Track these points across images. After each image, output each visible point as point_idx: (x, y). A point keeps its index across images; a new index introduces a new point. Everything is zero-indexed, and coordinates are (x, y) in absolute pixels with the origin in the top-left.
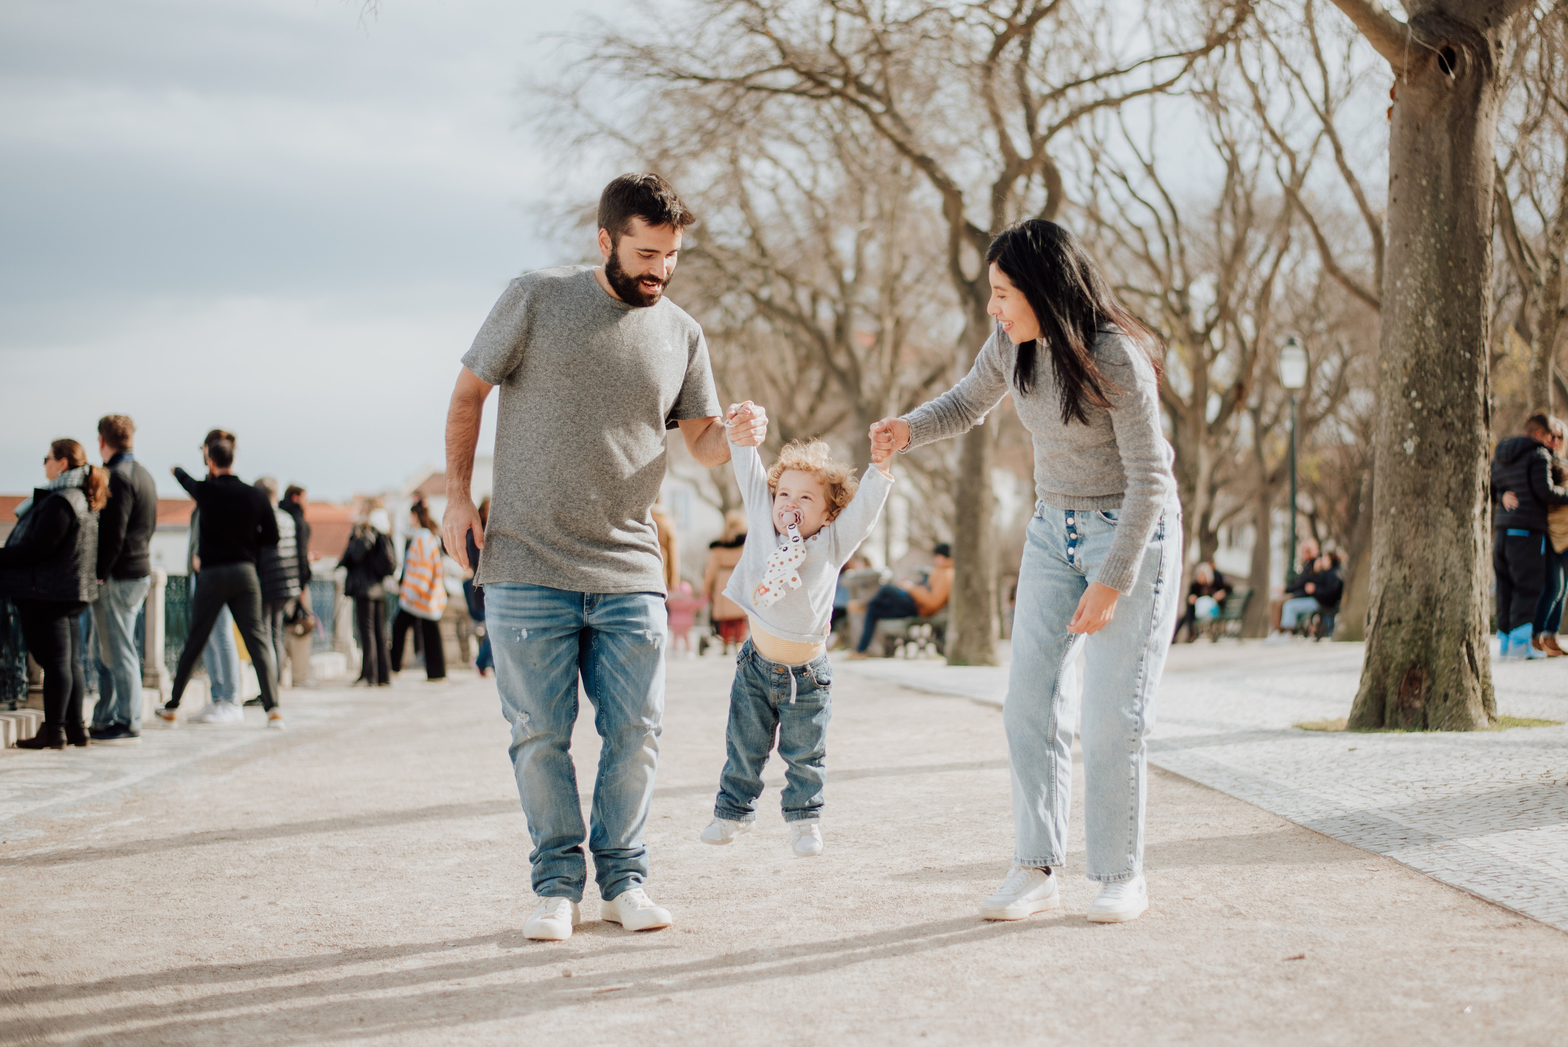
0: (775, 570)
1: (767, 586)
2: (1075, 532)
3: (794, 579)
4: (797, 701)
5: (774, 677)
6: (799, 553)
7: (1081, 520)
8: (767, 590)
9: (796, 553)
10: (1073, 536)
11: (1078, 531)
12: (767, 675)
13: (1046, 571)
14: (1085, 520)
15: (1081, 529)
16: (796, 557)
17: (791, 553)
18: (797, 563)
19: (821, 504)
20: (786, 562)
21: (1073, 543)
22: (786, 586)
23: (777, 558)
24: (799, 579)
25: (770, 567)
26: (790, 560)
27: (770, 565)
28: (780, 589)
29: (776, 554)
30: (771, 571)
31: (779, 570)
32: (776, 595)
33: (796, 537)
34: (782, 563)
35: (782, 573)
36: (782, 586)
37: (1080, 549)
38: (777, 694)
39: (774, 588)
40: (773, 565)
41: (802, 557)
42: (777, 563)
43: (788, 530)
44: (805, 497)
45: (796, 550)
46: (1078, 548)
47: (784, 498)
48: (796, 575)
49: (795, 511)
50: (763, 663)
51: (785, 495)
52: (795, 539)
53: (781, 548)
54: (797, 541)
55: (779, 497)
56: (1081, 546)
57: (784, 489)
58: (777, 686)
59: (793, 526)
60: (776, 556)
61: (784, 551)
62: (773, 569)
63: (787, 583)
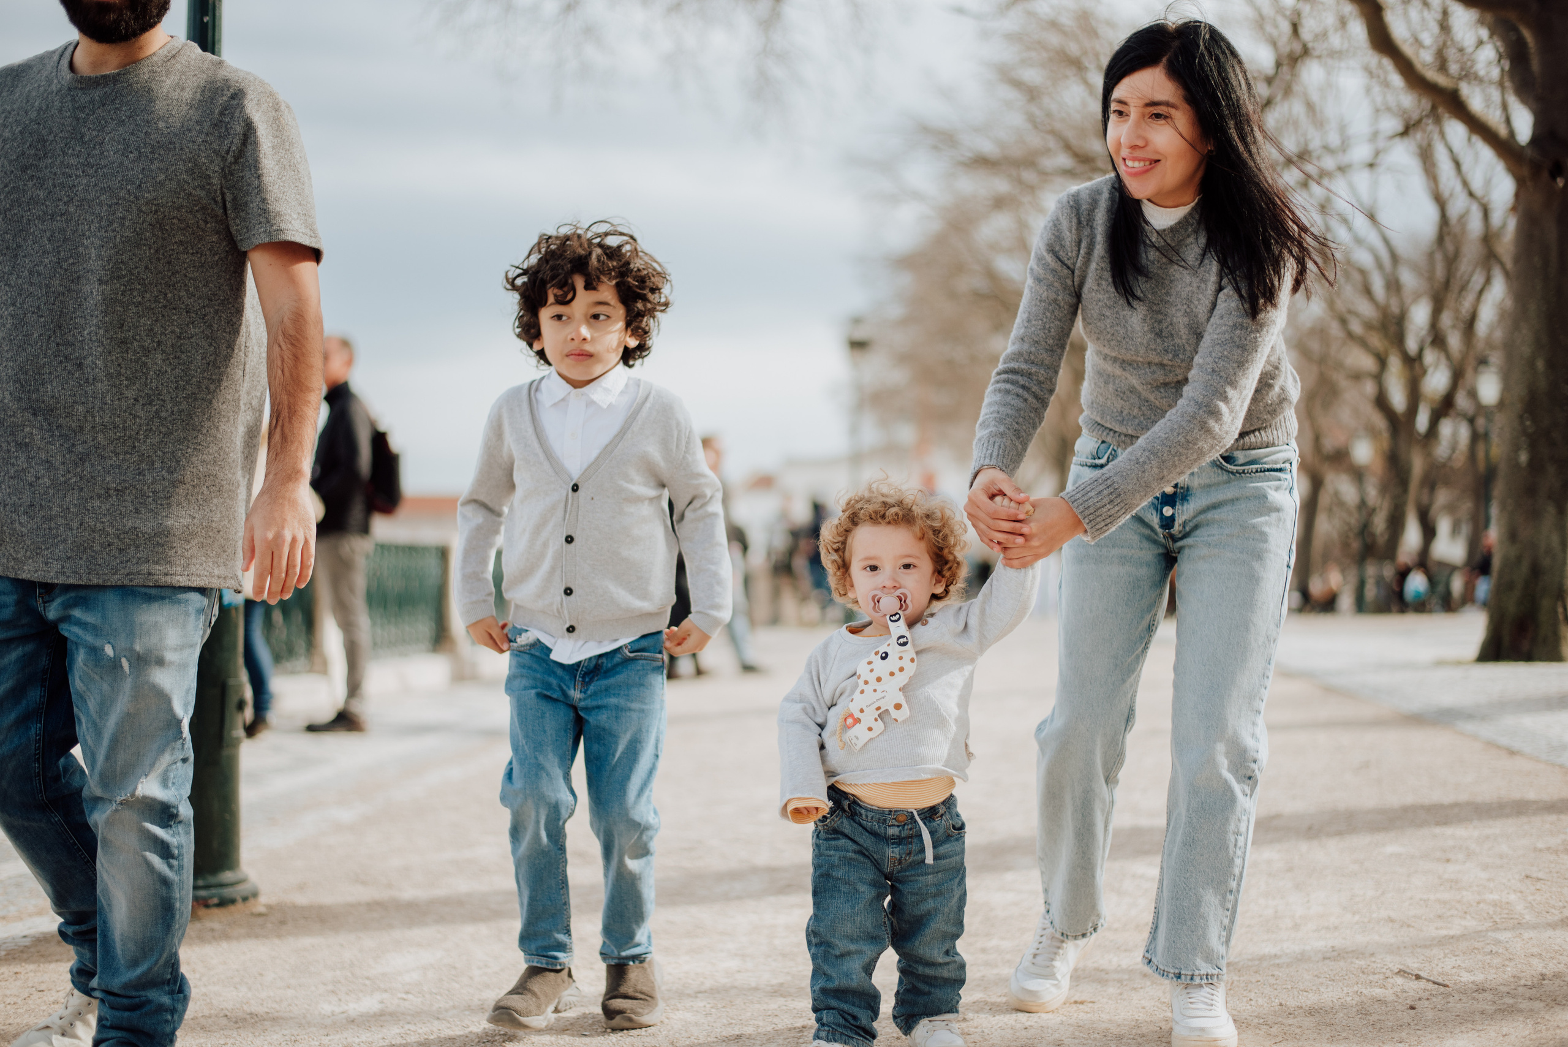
0: (868, 689)
1: (857, 715)
3: (898, 707)
4: (936, 858)
5: (893, 831)
6: (906, 663)
8: (857, 721)
9: (900, 664)
12: (881, 830)
16: (901, 669)
17: (892, 663)
18: (902, 679)
19: (926, 566)
20: (885, 677)
22: (883, 715)
23: (872, 671)
24: (905, 705)
25: (862, 686)
26: (892, 674)
27: (861, 682)
28: (876, 720)
29: (870, 663)
30: (862, 692)
31: (875, 691)
32: (870, 729)
33: (902, 637)
34: (879, 679)
35: (878, 695)
36: (879, 715)
37: (1185, 508)
38: (898, 856)
39: (868, 718)
40: (866, 683)
41: (911, 669)
42: (872, 678)
43: (890, 623)
44: (907, 566)
45: (901, 658)
46: (1180, 507)
47: (873, 573)
48: (901, 699)
49: (898, 593)
50: (870, 815)
51: (874, 568)
52: (901, 641)
53: (877, 653)
54: (904, 644)
55: (864, 572)
56: (1185, 504)
57: (867, 559)
58: (899, 844)
59: (898, 616)
60: (871, 667)
61: (883, 658)
62: (865, 687)
63: (886, 711)
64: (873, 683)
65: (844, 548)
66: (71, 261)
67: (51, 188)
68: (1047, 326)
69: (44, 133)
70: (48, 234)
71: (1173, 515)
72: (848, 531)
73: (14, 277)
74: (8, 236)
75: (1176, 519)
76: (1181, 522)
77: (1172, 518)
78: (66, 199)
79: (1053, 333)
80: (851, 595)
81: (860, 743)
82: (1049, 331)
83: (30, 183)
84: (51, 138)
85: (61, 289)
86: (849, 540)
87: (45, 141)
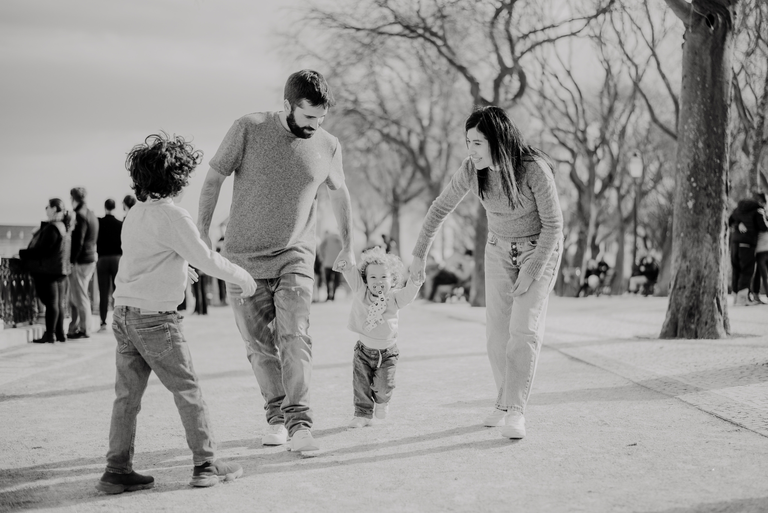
5: (372, 355)
7: (520, 246)
8: (369, 323)
10: (515, 252)
14: (522, 246)
15: (519, 250)
17: (379, 306)
18: (382, 311)
20: (377, 311)
23: (373, 309)
24: (383, 319)
26: (379, 310)
28: (374, 323)
29: (372, 306)
32: (373, 326)
33: (382, 298)
34: (375, 311)
35: (375, 316)
38: (374, 364)
39: (372, 323)
40: (371, 312)
41: (385, 308)
42: (373, 311)
43: (379, 294)
44: (384, 277)
45: (381, 305)
46: (518, 257)
48: (382, 317)
49: (381, 285)
50: (367, 350)
51: (374, 278)
52: (382, 300)
53: (375, 303)
55: (371, 279)
57: (372, 275)
58: (373, 359)
59: (381, 292)
61: (376, 305)
62: (371, 314)
63: (377, 321)
64: (373, 313)
65: (365, 271)
66: (290, 193)
67: (285, 170)
69: (282, 151)
70: (283, 184)
72: (366, 266)
73: (270, 196)
74: (268, 182)
75: (517, 261)
78: (290, 174)
81: (370, 330)
83: (277, 167)
84: (284, 153)
85: (285, 202)
86: (367, 269)
87: (282, 154)
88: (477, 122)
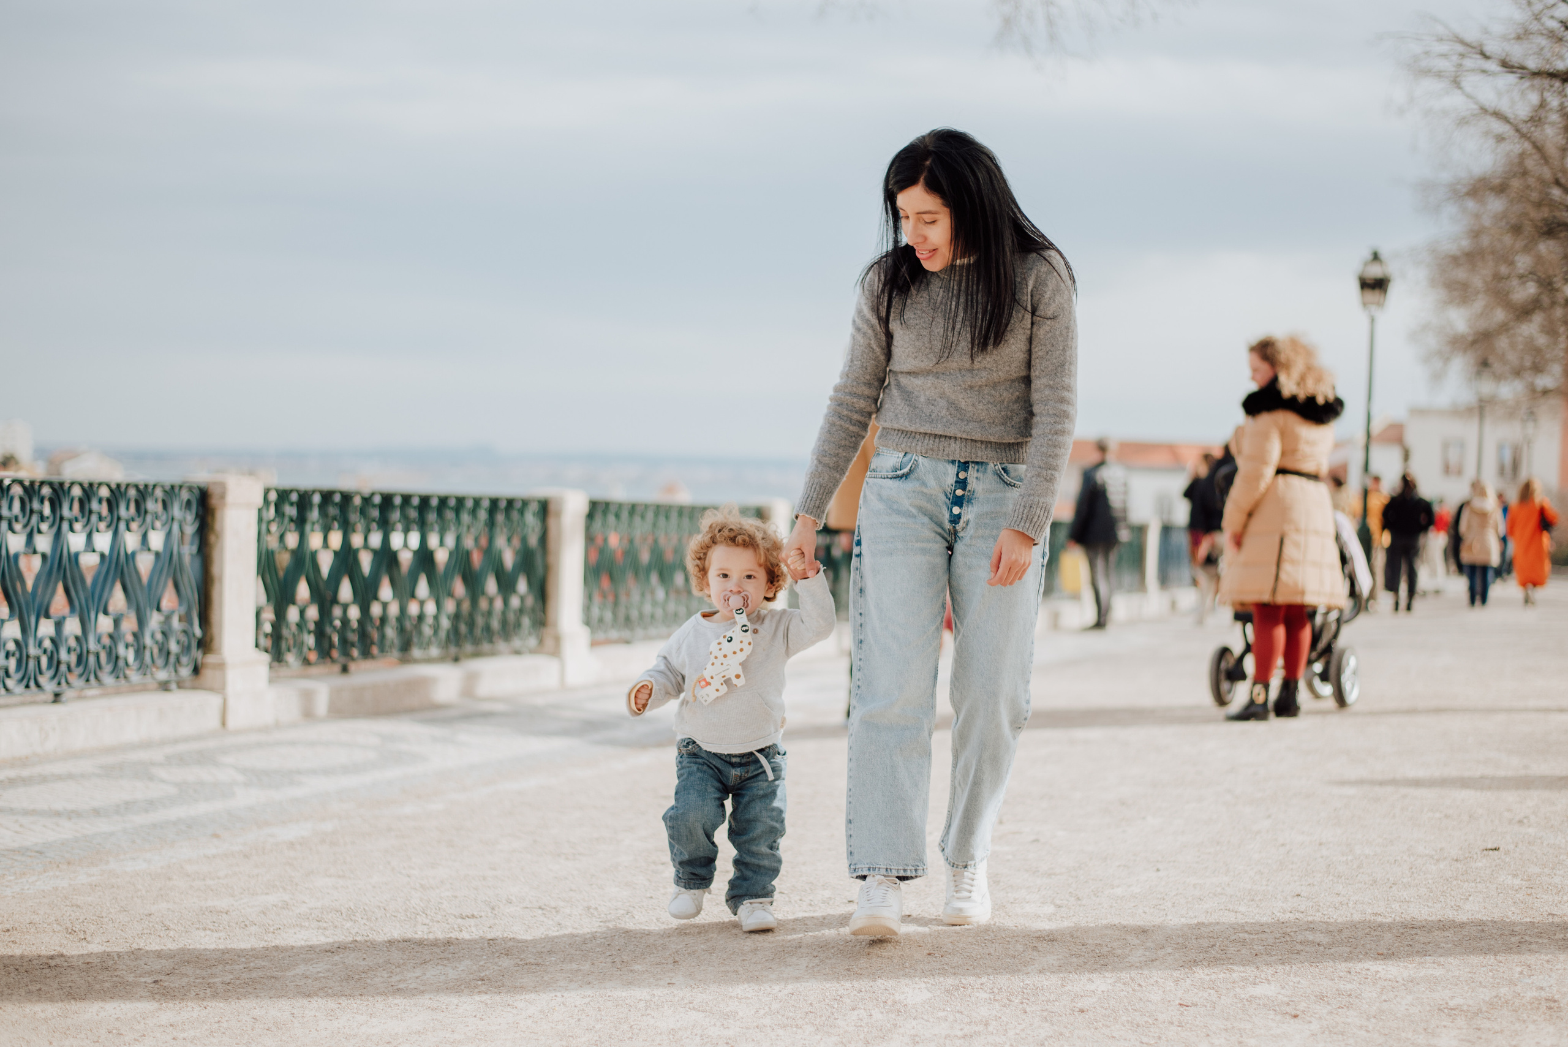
0: (717, 662)
1: (709, 680)
2: (964, 489)
3: (738, 676)
5: (734, 759)
6: (745, 646)
7: (975, 474)
8: (708, 684)
9: (741, 646)
10: (959, 492)
11: (969, 488)
13: (919, 545)
14: (980, 475)
15: (972, 484)
16: (741, 650)
17: (735, 645)
18: (741, 657)
19: (762, 576)
20: (730, 654)
21: (958, 501)
22: (727, 682)
23: (720, 649)
24: (743, 676)
25: (712, 659)
26: (735, 653)
27: (712, 657)
28: (722, 684)
29: (719, 644)
30: (713, 664)
31: (722, 664)
32: (717, 690)
33: (745, 626)
34: (725, 656)
35: (724, 667)
36: (724, 681)
37: (969, 509)
38: (739, 774)
39: (716, 683)
40: (716, 658)
41: (748, 650)
42: (720, 655)
43: (736, 615)
44: (749, 577)
45: (741, 642)
46: (966, 508)
47: (724, 579)
48: (740, 671)
49: (743, 594)
51: (725, 576)
52: (744, 628)
53: (724, 637)
54: (746, 631)
55: (718, 578)
56: (970, 506)
57: (721, 569)
58: (740, 767)
59: (741, 611)
60: (719, 647)
61: (729, 641)
62: (715, 661)
63: (730, 679)
64: (721, 659)
65: (705, 559)
68: (865, 365)
71: (960, 513)
72: (708, 547)
75: (962, 517)
76: (965, 520)
77: (959, 516)
79: (868, 371)
80: (706, 591)
81: (710, 700)
82: (866, 369)
86: (709, 553)
88: (921, 173)
